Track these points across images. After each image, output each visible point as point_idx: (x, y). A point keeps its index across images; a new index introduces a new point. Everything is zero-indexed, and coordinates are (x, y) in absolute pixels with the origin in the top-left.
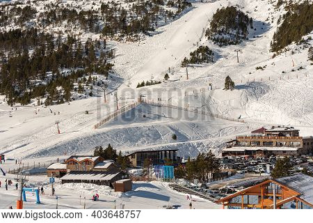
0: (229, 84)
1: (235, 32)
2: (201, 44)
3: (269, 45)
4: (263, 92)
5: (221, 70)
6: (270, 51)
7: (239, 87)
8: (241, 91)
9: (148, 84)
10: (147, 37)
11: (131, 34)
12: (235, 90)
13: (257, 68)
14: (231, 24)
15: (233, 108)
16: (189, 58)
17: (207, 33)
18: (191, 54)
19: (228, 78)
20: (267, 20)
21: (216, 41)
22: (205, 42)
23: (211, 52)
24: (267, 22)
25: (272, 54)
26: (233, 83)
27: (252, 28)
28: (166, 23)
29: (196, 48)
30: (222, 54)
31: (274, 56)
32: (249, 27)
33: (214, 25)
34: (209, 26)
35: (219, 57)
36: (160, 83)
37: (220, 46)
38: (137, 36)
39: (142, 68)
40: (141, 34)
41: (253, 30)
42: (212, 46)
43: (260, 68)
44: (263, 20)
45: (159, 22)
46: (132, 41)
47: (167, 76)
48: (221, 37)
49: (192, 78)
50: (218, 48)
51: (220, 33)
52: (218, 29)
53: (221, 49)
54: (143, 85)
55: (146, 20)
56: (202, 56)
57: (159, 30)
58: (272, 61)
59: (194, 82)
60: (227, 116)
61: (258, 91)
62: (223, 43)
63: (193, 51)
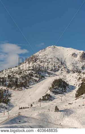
0: (57, 109)
1: (61, 89)
2: (47, 93)
3: (75, 95)
4: (71, 114)
5: (54, 104)
6: (75, 97)
7: (61, 111)
8: (61, 112)
9: (24, 108)
10: (26, 89)
11: (19, 88)
12: (59, 112)
13: (69, 104)
14: (60, 85)
15: (58, 120)
16: (42, 98)
17: (50, 89)
18: (43, 97)
19: (56, 107)
20: (75, 85)
21: (53, 92)
22: (49, 92)
23: (51, 97)
24: (74, 86)
25: (76, 98)
26: (58, 109)
27: (68, 88)
28: (34, 84)
29: (45, 95)
30: (55, 97)
31: (76, 99)
32: (67, 87)
33: (53, 86)
34: (51, 86)
35: (54, 98)
36: (29, 108)
37: (55, 94)
38: (21, 89)
39: (22, 101)
40: (23, 88)
41: (68, 89)
42: (52, 94)
43: (70, 104)
44: (73, 85)
45: (31, 84)
46: (19, 90)
47: (32, 105)
48: (55, 91)
49: (42, 106)
50: (54, 95)
51: (55, 89)
52: (54, 87)
53: (55, 95)
54: (21, 108)
55: (26, 82)
56: (47, 98)
57: (31, 86)
58: (75, 101)
59: (43, 108)
60: (55, 123)
61: (68, 113)
62: (56, 93)
63: (44, 96)
